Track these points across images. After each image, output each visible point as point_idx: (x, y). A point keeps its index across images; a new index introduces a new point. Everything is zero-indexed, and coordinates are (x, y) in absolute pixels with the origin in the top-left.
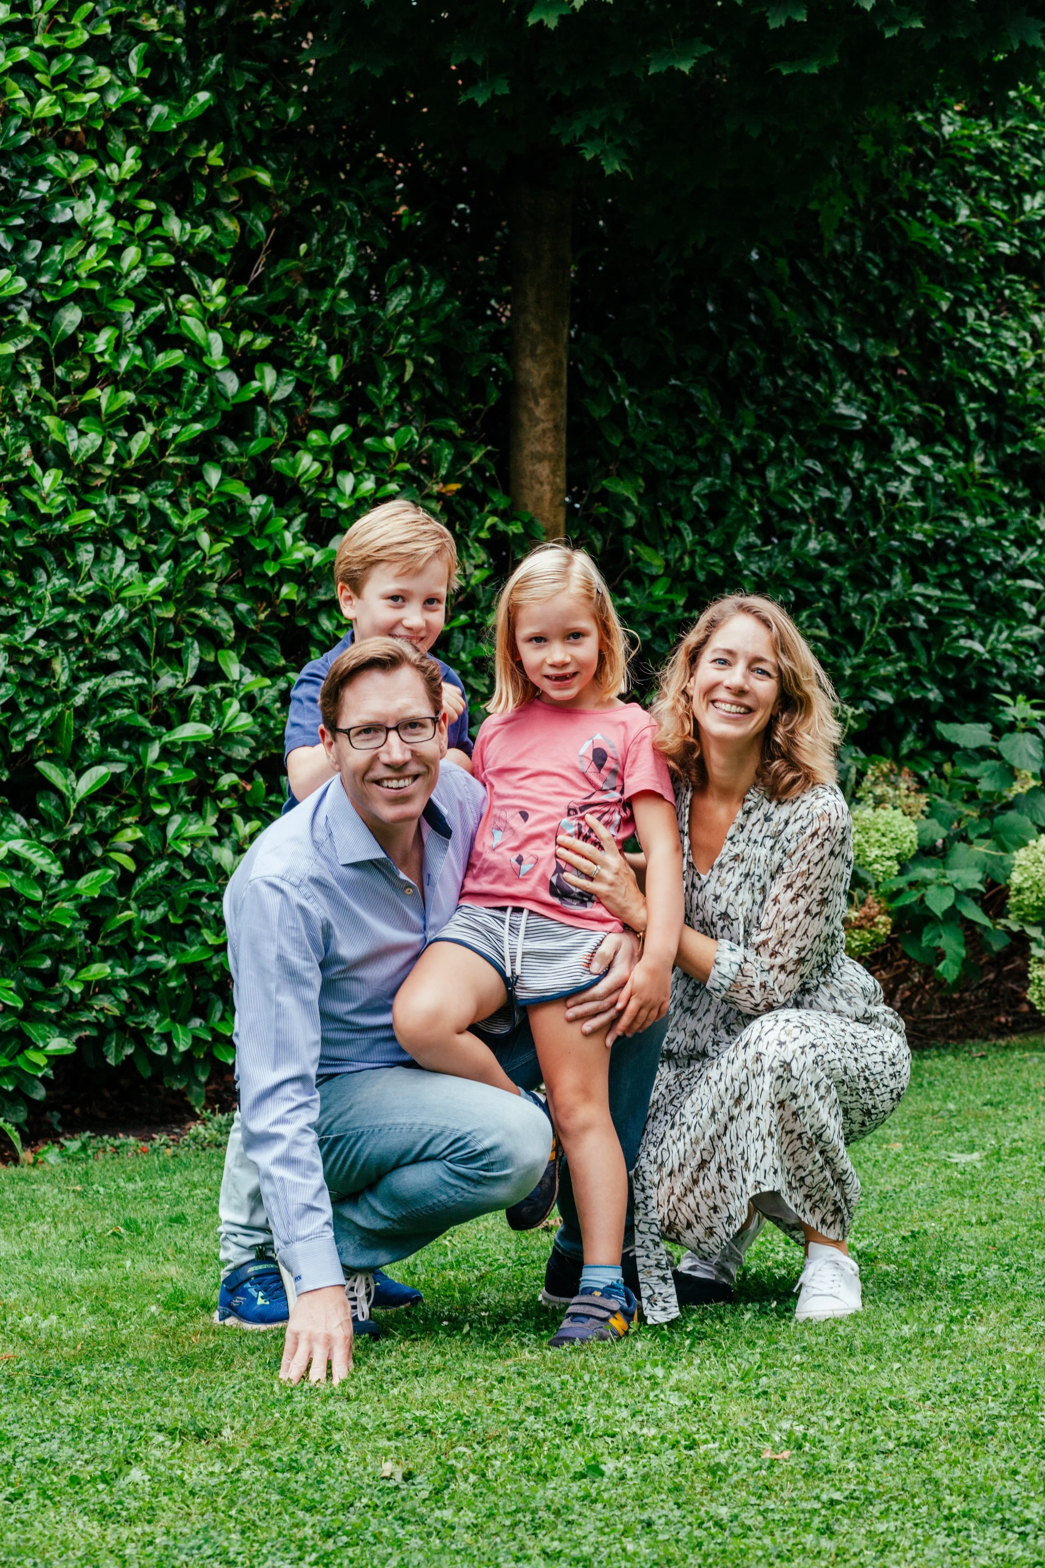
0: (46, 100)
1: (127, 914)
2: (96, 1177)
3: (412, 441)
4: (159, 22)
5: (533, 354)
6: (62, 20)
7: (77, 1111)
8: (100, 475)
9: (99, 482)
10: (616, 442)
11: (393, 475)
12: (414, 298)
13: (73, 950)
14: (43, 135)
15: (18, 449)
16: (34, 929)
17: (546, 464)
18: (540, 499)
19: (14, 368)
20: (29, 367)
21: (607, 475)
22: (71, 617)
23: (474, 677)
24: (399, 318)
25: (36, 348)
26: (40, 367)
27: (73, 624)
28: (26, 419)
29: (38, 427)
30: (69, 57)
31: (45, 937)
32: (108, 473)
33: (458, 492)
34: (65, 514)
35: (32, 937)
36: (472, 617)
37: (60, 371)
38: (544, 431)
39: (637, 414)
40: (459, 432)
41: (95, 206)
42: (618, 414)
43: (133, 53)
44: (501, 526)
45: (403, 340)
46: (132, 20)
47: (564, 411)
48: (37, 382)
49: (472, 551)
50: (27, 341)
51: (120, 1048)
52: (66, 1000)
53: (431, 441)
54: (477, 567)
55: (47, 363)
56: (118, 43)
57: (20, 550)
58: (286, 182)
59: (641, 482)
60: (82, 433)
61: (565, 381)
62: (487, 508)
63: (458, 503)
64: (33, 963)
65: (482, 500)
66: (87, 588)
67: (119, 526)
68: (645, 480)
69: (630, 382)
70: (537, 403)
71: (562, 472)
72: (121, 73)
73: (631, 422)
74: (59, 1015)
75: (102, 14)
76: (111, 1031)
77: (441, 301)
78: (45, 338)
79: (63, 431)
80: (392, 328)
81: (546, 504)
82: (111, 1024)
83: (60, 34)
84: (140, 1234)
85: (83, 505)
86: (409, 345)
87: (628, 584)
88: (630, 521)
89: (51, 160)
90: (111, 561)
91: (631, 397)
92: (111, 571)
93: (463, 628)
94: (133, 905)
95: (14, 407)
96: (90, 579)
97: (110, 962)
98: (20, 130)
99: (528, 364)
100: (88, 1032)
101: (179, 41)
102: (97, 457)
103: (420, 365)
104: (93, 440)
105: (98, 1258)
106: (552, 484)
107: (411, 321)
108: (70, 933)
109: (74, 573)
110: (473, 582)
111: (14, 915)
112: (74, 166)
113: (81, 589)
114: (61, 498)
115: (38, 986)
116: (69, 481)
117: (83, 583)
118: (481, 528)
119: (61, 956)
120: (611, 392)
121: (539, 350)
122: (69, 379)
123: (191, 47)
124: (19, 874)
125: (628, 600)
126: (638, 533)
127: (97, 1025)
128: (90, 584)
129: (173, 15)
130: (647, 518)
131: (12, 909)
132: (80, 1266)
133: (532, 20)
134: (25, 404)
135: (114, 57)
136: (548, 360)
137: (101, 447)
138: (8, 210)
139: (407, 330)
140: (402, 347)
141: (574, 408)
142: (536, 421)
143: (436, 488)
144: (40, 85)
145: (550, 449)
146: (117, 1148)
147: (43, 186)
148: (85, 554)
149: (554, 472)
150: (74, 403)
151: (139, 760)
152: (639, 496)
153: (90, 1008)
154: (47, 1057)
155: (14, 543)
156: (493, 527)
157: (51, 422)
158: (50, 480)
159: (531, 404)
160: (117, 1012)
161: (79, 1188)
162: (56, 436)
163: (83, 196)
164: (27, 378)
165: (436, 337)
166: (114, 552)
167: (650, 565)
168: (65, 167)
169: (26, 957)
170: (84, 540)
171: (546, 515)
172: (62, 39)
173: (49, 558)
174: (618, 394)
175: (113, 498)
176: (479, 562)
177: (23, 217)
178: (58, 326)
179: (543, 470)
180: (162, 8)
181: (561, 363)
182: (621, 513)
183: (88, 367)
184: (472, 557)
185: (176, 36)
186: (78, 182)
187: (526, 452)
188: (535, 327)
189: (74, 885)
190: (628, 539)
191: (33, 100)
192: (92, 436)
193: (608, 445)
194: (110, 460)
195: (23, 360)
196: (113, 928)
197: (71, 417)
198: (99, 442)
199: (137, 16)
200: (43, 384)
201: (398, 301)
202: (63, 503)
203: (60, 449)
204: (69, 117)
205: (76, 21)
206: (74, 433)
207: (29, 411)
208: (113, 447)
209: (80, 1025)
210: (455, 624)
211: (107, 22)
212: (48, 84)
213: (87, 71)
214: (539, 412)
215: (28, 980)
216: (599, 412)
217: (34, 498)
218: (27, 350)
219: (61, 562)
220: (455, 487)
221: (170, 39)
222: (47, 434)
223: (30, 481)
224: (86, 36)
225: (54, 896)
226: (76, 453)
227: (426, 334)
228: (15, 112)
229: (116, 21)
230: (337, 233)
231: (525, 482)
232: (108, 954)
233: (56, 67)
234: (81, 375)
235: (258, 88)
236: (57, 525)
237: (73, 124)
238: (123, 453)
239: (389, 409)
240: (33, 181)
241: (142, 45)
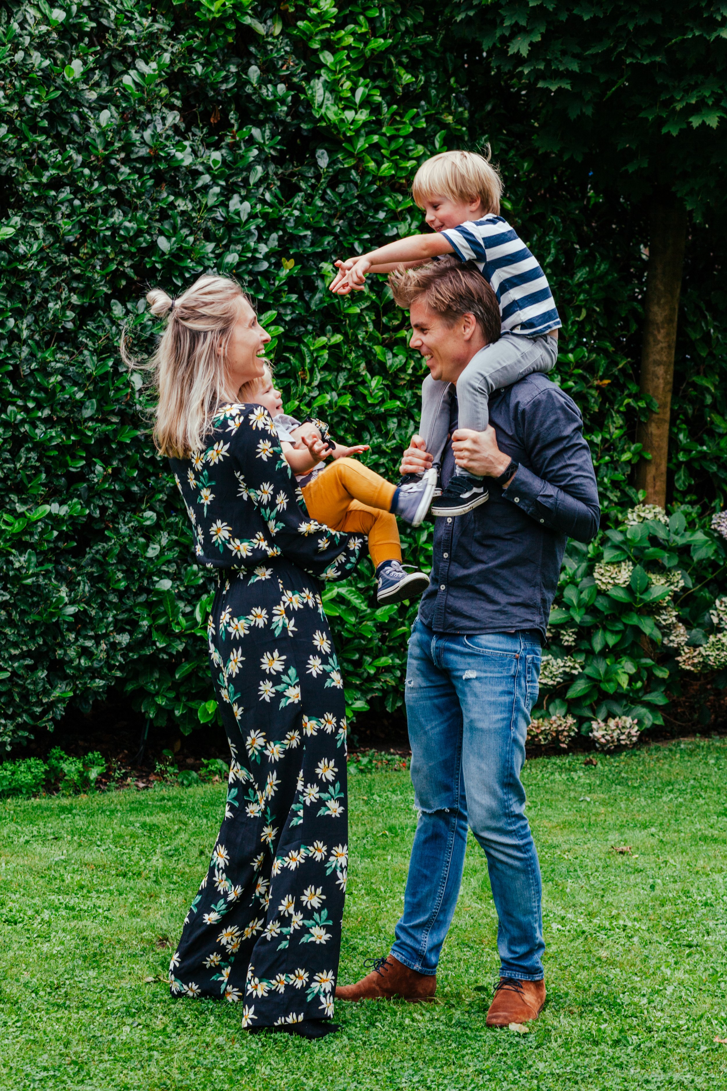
0: (386, 165)
1: (403, 628)
2: (376, 789)
3: (584, 357)
4: (454, 117)
5: (658, 303)
6: (398, 118)
7: (368, 732)
8: (404, 379)
9: (403, 383)
10: (704, 354)
11: (571, 375)
12: (591, 272)
13: (372, 648)
14: (384, 185)
15: (358, 365)
16: (350, 636)
17: (662, 367)
18: (657, 387)
19: (359, 318)
20: (367, 318)
21: (698, 373)
22: (382, 461)
23: (612, 492)
24: (580, 285)
25: (373, 307)
26: (374, 318)
27: (383, 465)
28: (364, 347)
29: (371, 351)
30: (401, 140)
31: (356, 641)
32: (408, 378)
33: (609, 384)
34: (383, 401)
35: (349, 641)
36: (612, 457)
37: (384, 320)
38: (662, 348)
39: (717, 337)
40: (611, 349)
41: (410, 225)
42: (706, 337)
43: (438, 136)
44: (633, 404)
45: (582, 297)
46: (438, 116)
47: (674, 337)
48: (371, 328)
49: (615, 419)
50: (367, 304)
51: (394, 702)
52: (365, 675)
53: (594, 355)
54: (617, 428)
55: (378, 316)
56: (429, 130)
57: (356, 423)
58: (520, 207)
59: (717, 377)
60: (395, 355)
61: (676, 319)
62: (626, 392)
63: (609, 391)
64: (349, 656)
65: (622, 387)
66: (392, 443)
67: (413, 407)
68: (720, 376)
69: (714, 319)
70: (659, 332)
71: (671, 372)
72: (430, 147)
73: (714, 343)
74: (361, 684)
75: (421, 114)
76: (389, 693)
77: (606, 273)
78: (378, 301)
79: (384, 354)
80: (576, 289)
81: (660, 391)
82: (390, 689)
83: (397, 126)
84: (397, 836)
85: (394, 397)
86: (585, 300)
87: (705, 437)
88: (709, 400)
89: (387, 199)
90: (407, 427)
91: (715, 328)
92: (406, 433)
93: (607, 464)
94: (407, 623)
95: (357, 340)
96: (395, 438)
97: (392, 655)
98: (372, 183)
99: (655, 309)
100: (378, 694)
101: (464, 129)
102: (403, 369)
103: (591, 312)
104: (401, 359)
105: (374, 853)
106: (665, 379)
107: (587, 286)
108: (370, 640)
109: (386, 435)
110: (614, 437)
111: (340, 628)
112: (400, 202)
113: (389, 444)
114: (380, 393)
115: (350, 668)
116: (386, 382)
117: (390, 441)
118: (621, 405)
119: (364, 651)
120: (703, 324)
121: (662, 301)
122: (390, 324)
123: (471, 130)
124: (344, 607)
125: (705, 448)
126: (713, 407)
127: (382, 690)
128: (394, 441)
129: (462, 113)
130: (719, 399)
131: (338, 624)
132: (362, 857)
133: (664, 131)
134: (364, 338)
135: (426, 138)
136: (667, 307)
137: (406, 363)
138: (361, 228)
139: (585, 292)
140: (581, 301)
141: (681, 333)
142: (658, 342)
143: (596, 383)
144: (383, 156)
145: (665, 359)
146: (389, 761)
147: (382, 215)
148: (392, 424)
149: (666, 372)
150: (391, 337)
151: (416, 541)
152: (716, 387)
153: (379, 680)
154: (353, 711)
155: (352, 418)
156: (628, 404)
157: (377, 349)
158: (375, 383)
159: (656, 332)
160: (393, 683)
161: (365, 798)
162: (380, 357)
163: (404, 219)
164: (366, 324)
165: (601, 295)
166: (409, 423)
167: (718, 427)
168: (394, 203)
169: (345, 651)
170: (392, 416)
171: (660, 397)
172: (398, 130)
173: (372, 426)
174: (707, 326)
175: (410, 392)
176: (618, 425)
177: (369, 233)
178: (386, 294)
179: (660, 370)
180: (456, 109)
181: (674, 309)
182: (704, 395)
183: (400, 317)
184: (614, 422)
185: (463, 126)
186: (401, 211)
187: (651, 359)
188: (661, 287)
189: (374, 612)
190: (707, 410)
191: (379, 164)
192: (401, 357)
193: (699, 355)
194: (410, 371)
195: (364, 314)
196: (395, 636)
197: (389, 345)
198: (404, 361)
199: (441, 114)
200: (375, 327)
201: (581, 275)
202: (382, 396)
203: (382, 365)
204: (399, 174)
205: (406, 120)
206: (390, 355)
207: (366, 343)
208: (412, 364)
209: (372, 690)
210: (602, 461)
211: (423, 120)
212: (388, 155)
213: (411, 148)
214: (660, 337)
215: (345, 664)
216: (695, 336)
217: (366, 392)
218: (367, 308)
219: (379, 430)
220: (607, 382)
221: (459, 127)
222: (375, 355)
223: (363, 383)
224: (411, 129)
225: (363, 617)
226: (391, 366)
227: (596, 294)
228: (368, 173)
229: (428, 119)
230: (548, 235)
231: (649, 377)
232: (391, 650)
233: (393, 146)
234: (396, 322)
235: (507, 152)
236: (377, 408)
237: (401, 178)
238: (418, 366)
239: (571, 337)
240: (377, 211)
241: (443, 132)
